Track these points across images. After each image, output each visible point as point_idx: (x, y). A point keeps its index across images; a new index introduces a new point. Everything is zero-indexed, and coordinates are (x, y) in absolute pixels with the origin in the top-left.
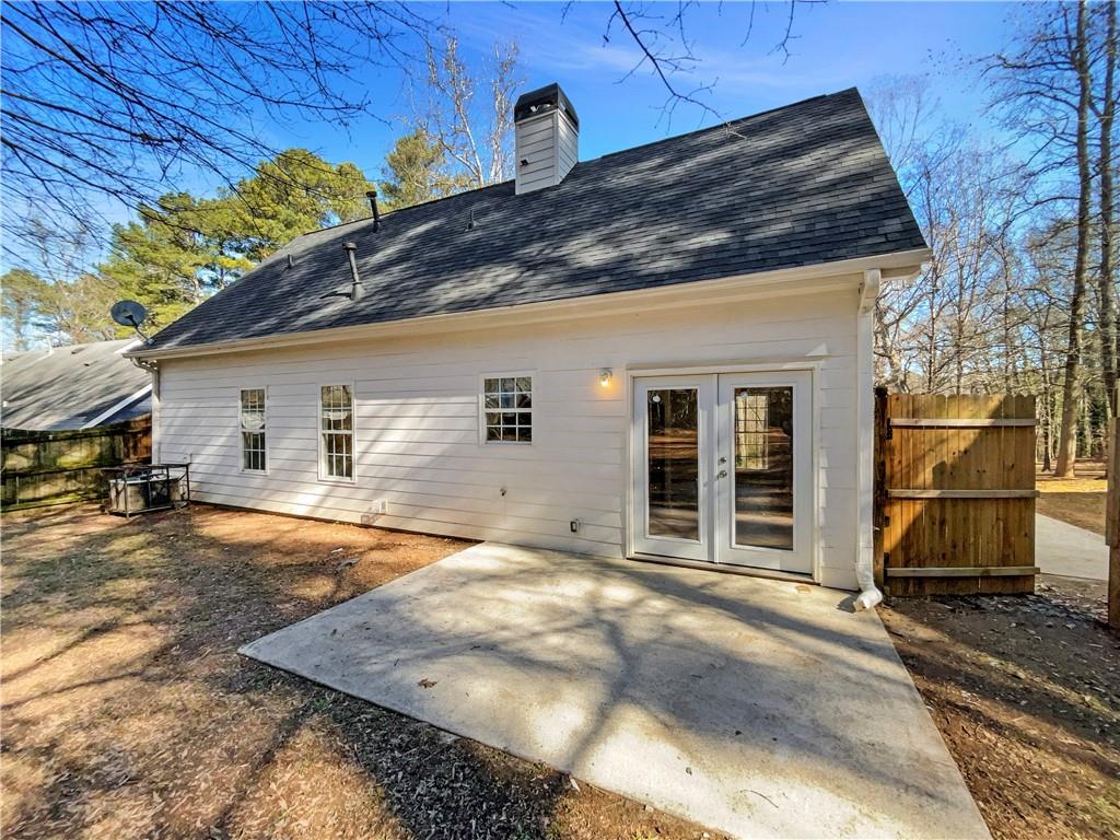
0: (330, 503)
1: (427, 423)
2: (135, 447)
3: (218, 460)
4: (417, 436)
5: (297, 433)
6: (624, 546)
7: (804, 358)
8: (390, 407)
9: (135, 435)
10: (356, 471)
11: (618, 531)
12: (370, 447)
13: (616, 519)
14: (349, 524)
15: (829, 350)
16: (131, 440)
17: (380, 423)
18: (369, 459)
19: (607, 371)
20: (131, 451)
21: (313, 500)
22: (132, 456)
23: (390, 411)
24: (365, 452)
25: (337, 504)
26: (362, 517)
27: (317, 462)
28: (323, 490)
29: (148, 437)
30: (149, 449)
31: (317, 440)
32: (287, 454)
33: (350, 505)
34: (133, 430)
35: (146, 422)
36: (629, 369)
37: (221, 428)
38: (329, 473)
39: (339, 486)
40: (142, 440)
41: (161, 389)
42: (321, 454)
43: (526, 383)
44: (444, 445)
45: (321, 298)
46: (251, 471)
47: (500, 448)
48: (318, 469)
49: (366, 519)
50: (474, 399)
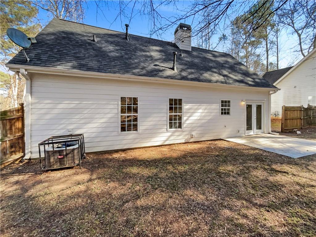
0: (172, 138)
1: (206, 111)
2: (11, 129)
3: (100, 130)
4: (204, 114)
5: (155, 115)
6: (245, 134)
7: (263, 101)
8: (195, 106)
9: (10, 120)
10: (184, 126)
11: (244, 131)
12: (188, 118)
13: (244, 129)
14: (180, 143)
15: (266, 100)
17: (192, 111)
18: (188, 122)
19: (242, 101)
20: (8, 132)
21: (164, 138)
22: (9, 135)
23: (196, 107)
24: (186, 120)
25: (175, 138)
26: (185, 140)
27: (167, 125)
28: (169, 134)
29: (21, 121)
30: (22, 129)
31: (167, 117)
32: (151, 123)
33: (180, 137)
34: (9, 117)
35: (19, 111)
36: (246, 100)
37: (103, 114)
38: (170, 128)
39: (175, 132)
40: (16, 124)
41: (33, 90)
42: (168, 121)
43: (229, 102)
44: (211, 116)
45: (154, 65)
46: (126, 132)
47: (224, 116)
48: (167, 127)
49: (187, 141)
50: (219, 105)
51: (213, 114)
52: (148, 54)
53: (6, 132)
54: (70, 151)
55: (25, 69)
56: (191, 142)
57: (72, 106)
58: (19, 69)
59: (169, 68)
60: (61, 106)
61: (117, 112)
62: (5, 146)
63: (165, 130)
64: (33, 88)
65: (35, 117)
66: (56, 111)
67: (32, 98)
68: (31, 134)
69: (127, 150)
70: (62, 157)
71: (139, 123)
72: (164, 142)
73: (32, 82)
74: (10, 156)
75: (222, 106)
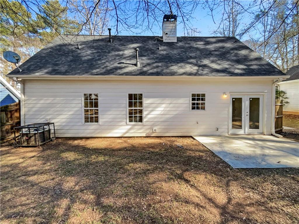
0: (132, 131)
1: (171, 106)
2: (11, 117)
3: (69, 120)
4: (168, 109)
6: (228, 132)
7: (263, 92)
9: (11, 111)
10: (144, 120)
11: (227, 129)
12: (150, 113)
13: (226, 127)
14: (141, 137)
15: (268, 91)
16: (9, 114)
17: (154, 105)
18: (149, 116)
19: (224, 93)
20: (10, 119)
21: (124, 131)
22: (10, 121)
23: (159, 102)
24: (148, 114)
25: (135, 131)
26: (146, 134)
27: (126, 118)
28: (129, 127)
29: (19, 112)
30: (19, 118)
31: (126, 111)
32: (111, 116)
33: (141, 131)
34: (10, 109)
35: (17, 106)
36: (230, 93)
37: (70, 108)
38: (130, 122)
39: (134, 125)
40: (15, 114)
41: (25, 91)
42: (128, 115)
43: (204, 95)
44: (178, 111)
45: (118, 64)
46: (89, 123)
47: (196, 111)
48: (126, 121)
49: (148, 135)
50: (188, 99)
51: (180, 109)
52: (121, 53)
53: (8, 119)
54: (33, 134)
55: (16, 77)
56: (153, 137)
57: (48, 102)
58: (13, 77)
59: (132, 64)
60: (42, 102)
61: (81, 106)
62: (8, 128)
63: (124, 123)
64: (25, 89)
65: (26, 109)
66: (38, 105)
67: (25, 97)
68: (25, 121)
69: (90, 138)
70: (28, 138)
71: (100, 116)
72: (124, 135)
73: (25, 85)
74: (11, 134)
75: (193, 99)
